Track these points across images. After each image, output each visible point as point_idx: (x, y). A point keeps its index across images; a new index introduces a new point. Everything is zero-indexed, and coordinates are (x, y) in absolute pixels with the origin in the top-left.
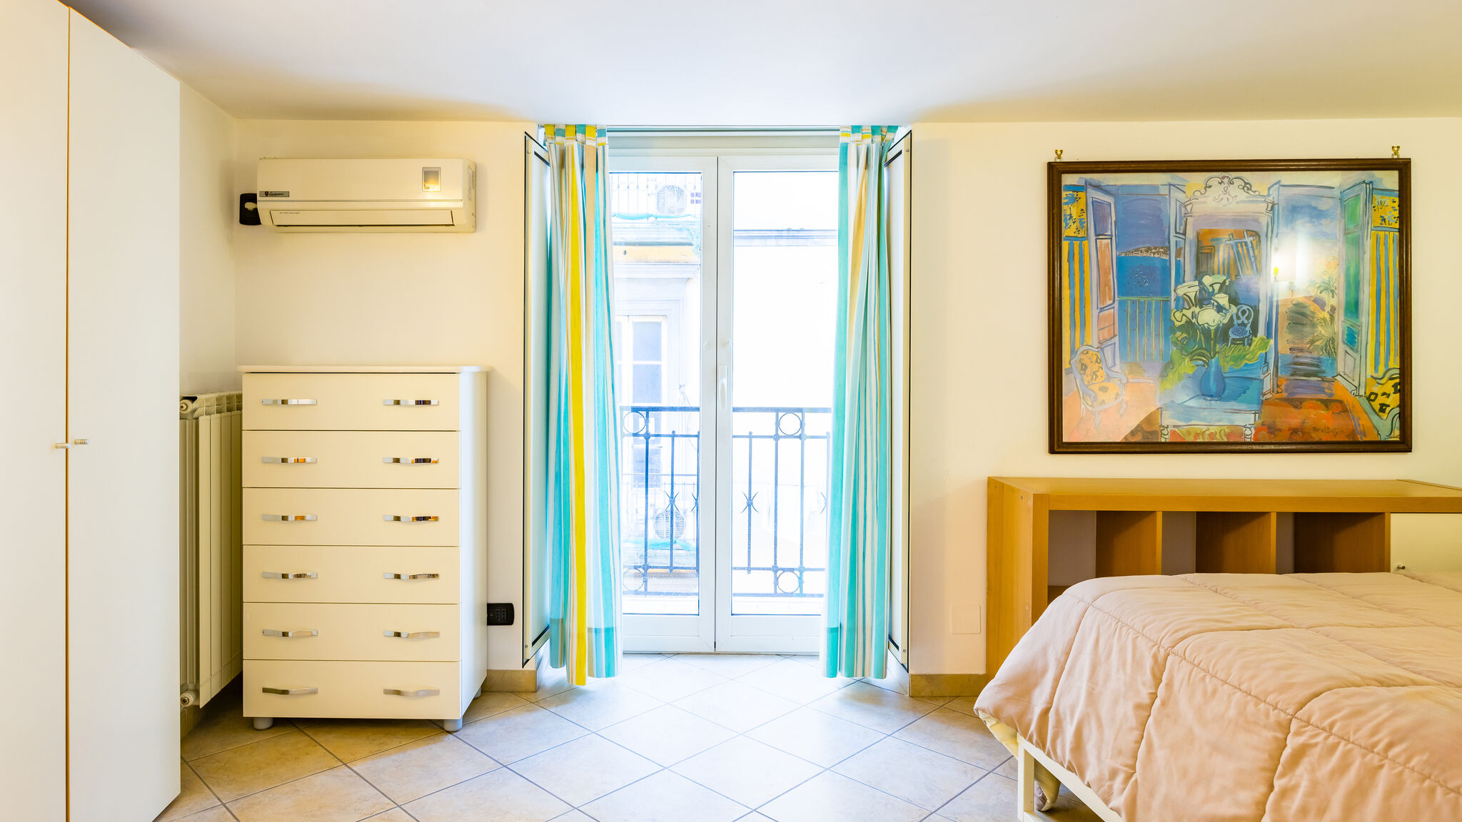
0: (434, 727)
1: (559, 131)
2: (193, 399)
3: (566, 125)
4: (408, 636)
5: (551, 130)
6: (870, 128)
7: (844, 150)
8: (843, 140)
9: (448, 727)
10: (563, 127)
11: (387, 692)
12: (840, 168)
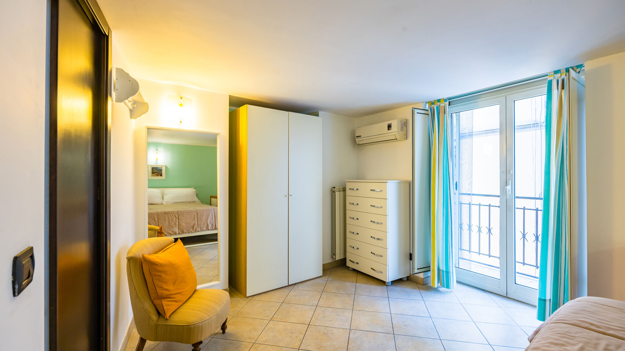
0: (383, 283)
1: (432, 103)
2: (335, 188)
3: (434, 101)
4: (377, 255)
5: (430, 103)
6: (565, 69)
7: (550, 83)
8: (549, 78)
9: (386, 284)
10: (434, 102)
11: (372, 268)
12: (548, 92)
